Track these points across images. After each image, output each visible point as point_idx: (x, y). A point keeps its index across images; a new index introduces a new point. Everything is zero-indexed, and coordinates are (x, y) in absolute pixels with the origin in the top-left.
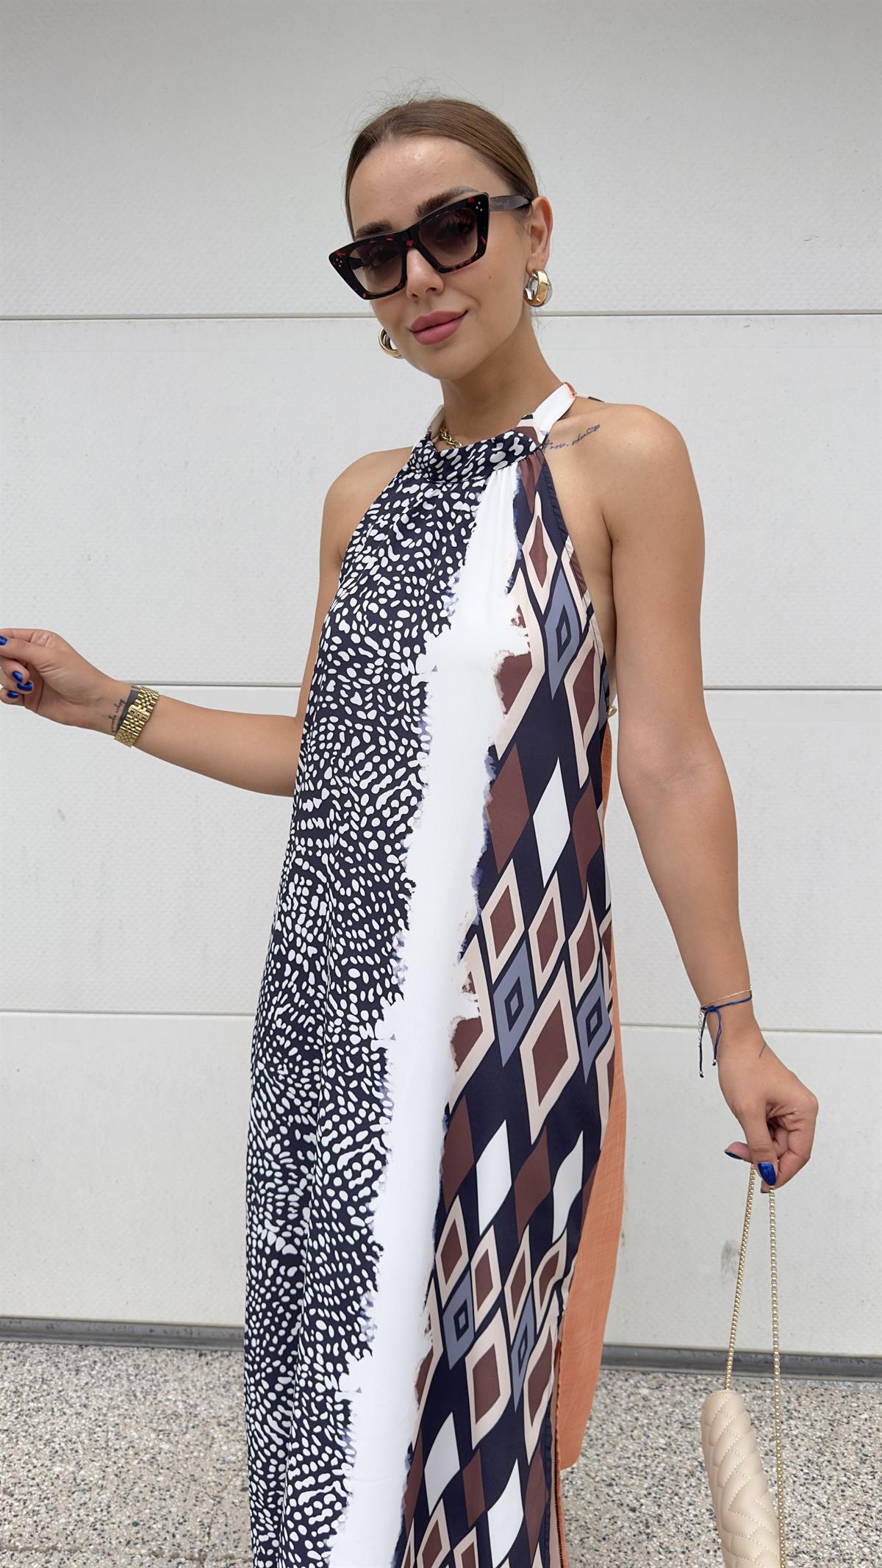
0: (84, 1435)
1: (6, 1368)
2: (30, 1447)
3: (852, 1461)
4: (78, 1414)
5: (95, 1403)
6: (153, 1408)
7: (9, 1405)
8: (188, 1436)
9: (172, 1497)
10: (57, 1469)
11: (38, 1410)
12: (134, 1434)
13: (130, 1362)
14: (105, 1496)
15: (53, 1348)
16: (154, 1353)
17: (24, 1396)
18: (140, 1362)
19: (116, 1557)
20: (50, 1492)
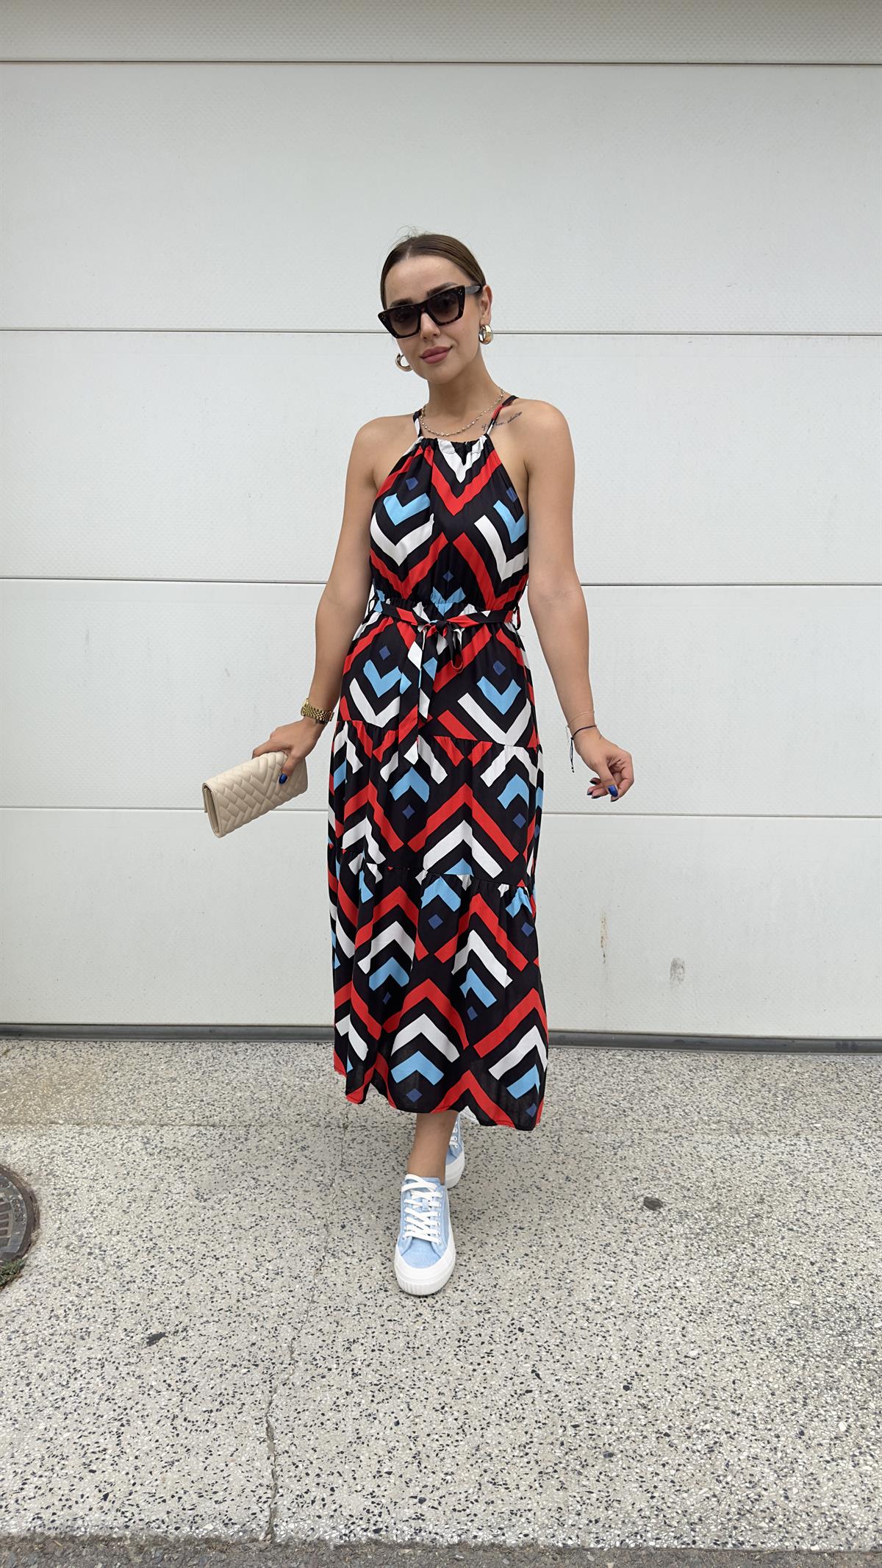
0: (251, 1080)
1: (186, 1051)
2: (215, 1086)
4: (243, 1072)
5: (252, 1066)
6: (293, 1068)
7: (195, 1069)
10: (239, 1094)
11: (216, 1071)
12: (286, 1080)
13: (270, 1048)
14: (275, 1105)
15: (216, 1044)
16: (287, 1043)
17: (204, 1065)
19: (291, 1127)
20: (238, 1103)
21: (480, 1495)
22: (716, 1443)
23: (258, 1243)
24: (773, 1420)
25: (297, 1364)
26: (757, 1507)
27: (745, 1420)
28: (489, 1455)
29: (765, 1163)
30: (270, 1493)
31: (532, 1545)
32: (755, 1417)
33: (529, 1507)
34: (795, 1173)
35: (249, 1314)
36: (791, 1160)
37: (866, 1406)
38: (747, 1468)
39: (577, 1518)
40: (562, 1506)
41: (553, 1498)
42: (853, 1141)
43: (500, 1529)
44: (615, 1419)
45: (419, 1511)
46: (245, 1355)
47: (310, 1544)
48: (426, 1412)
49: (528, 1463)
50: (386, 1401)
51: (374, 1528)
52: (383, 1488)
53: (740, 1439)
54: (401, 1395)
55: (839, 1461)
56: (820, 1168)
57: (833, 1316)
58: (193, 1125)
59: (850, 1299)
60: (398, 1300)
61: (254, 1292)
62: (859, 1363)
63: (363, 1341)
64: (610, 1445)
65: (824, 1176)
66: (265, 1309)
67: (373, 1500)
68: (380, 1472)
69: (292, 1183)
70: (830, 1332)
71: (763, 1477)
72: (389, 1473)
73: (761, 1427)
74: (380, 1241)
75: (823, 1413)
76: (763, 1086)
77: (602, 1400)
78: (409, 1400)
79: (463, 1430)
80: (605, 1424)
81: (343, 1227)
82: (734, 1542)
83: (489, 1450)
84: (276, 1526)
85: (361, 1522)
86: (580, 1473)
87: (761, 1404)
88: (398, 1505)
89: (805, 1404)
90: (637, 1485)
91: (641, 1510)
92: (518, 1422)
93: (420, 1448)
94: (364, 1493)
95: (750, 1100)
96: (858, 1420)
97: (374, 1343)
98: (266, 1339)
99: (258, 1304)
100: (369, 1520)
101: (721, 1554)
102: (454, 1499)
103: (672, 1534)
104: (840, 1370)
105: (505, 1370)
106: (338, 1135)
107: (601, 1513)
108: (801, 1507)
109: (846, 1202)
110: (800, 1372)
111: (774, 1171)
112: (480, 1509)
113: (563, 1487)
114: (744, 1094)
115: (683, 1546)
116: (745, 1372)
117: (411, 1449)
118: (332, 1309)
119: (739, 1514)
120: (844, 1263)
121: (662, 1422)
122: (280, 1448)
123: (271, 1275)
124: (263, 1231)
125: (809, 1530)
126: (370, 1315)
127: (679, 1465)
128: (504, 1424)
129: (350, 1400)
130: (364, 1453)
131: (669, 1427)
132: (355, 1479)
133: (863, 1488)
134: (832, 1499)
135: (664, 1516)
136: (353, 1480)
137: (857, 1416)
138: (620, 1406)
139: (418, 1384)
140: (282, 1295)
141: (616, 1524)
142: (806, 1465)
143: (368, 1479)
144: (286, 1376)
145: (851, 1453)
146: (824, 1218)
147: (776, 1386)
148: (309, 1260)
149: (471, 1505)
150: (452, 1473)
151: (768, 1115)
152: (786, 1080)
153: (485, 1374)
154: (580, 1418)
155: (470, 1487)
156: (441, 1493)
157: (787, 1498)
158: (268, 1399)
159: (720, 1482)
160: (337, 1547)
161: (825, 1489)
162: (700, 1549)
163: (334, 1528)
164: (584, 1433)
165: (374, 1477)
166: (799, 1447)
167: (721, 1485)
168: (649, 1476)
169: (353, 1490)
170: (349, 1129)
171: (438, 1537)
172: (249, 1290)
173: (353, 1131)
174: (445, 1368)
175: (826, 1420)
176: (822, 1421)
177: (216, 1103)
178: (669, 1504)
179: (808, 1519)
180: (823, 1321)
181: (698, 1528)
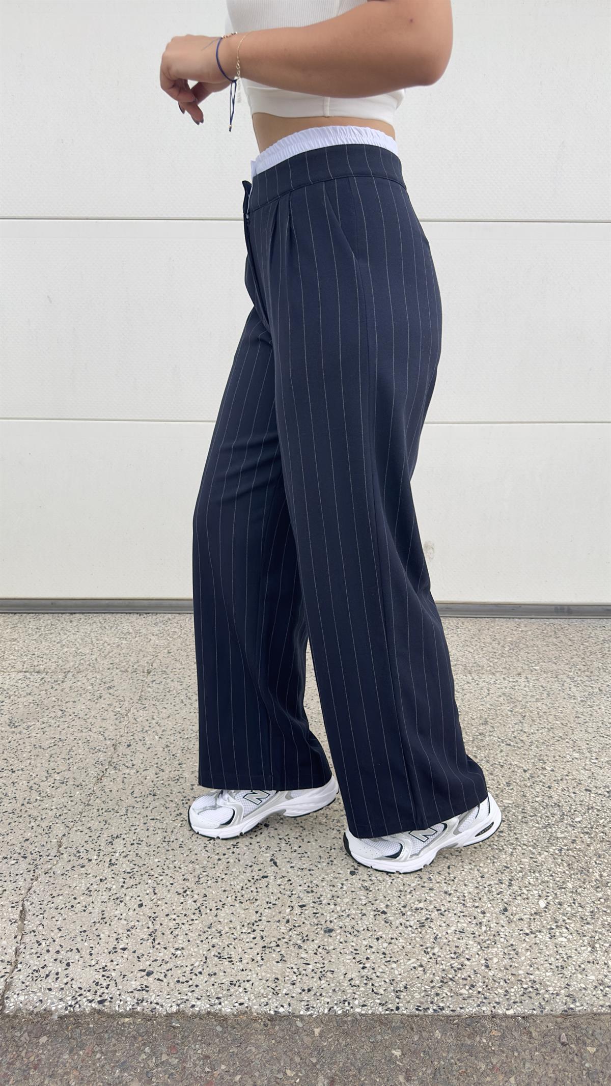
0: (78, 640)
1: (30, 622)
2: (48, 644)
3: (489, 640)
4: (74, 634)
5: (82, 630)
6: (115, 632)
7: (34, 633)
8: (136, 639)
9: (130, 656)
10: (65, 650)
11: (51, 633)
12: (108, 639)
13: (101, 619)
14: (94, 657)
15: (56, 615)
16: (115, 614)
17: (42, 630)
18: (107, 618)
19: (103, 673)
20: (63, 656)
21: (205, 967)
22: (427, 919)
23: (52, 759)
24: (480, 899)
25: (61, 856)
26: (459, 975)
27: (455, 899)
28: (220, 932)
29: (491, 695)
30: (9, 968)
31: (246, 1012)
32: (465, 897)
33: (248, 978)
34: (515, 702)
35: (30, 816)
36: (513, 692)
37: (564, 886)
38: (453, 941)
39: (291, 987)
40: (279, 977)
41: (271, 970)
42: (565, 679)
43: (218, 998)
44: (339, 899)
45: (145, 983)
46: (18, 849)
47: (36, 1014)
48: (169, 896)
49: (254, 938)
50: (135, 886)
51: (99, 999)
52: (115, 963)
53: (450, 915)
54: (150, 881)
55: (537, 934)
56: (536, 699)
57: (540, 812)
58: (21, 672)
59: (556, 797)
60: (163, 802)
61: (38, 798)
62: (560, 850)
63: (124, 837)
64: (331, 922)
65: (539, 704)
66: (45, 811)
67: (104, 973)
68: (116, 948)
69: (93, 714)
70: (537, 825)
71: (467, 948)
72: (124, 949)
73: (469, 904)
74: (158, 756)
75: (525, 892)
76: (493, 640)
77: (329, 884)
78: (155, 885)
79: (200, 911)
80: (329, 904)
81: (129, 746)
82: (435, 1008)
83: (220, 927)
84: (7, 998)
85: (88, 994)
86: (300, 947)
87: (470, 885)
88: (126, 978)
89: (510, 885)
90: (351, 957)
91: (352, 979)
92: (251, 903)
93: (157, 927)
94: (97, 967)
95: (482, 649)
96: (557, 898)
97: (134, 838)
98: (40, 836)
99: (40, 808)
100: (96, 992)
101: (421, 1019)
102: (179, 972)
103: (378, 1001)
104: (543, 856)
105: (247, 859)
106: (141, 678)
107: (314, 984)
108: (500, 975)
109: (557, 724)
110: (508, 858)
111: (497, 701)
112: (202, 980)
113: (283, 960)
114: (477, 647)
115: (387, 1012)
116: (460, 858)
117: (148, 928)
118: (104, 811)
119: (442, 981)
120: (552, 770)
121: (381, 901)
122: (27, 929)
123: (57, 784)
124: (58, 750)
125: (505, 995)
126: (136, 815)
127: (392, 939)
128: (238, 905)
129: (103, 886)
130: (105, 931)
131: (387, 906)
132: (91, 955)
133: (558, 957)
134: (528, 967)
135: (373, 985)
136: (89, 956)
137: (556, 894)
138: (345, 888)
139: (166, 872)
140: (63, 800)
141: (327, 993)
142: (507, 938)
143: (105, 955)
144: (49, 866)
145: (549, 927)
146: (536, 737)
147: (486, 870)
148: (93, 772)
149: (194, 977)
150: (183, 948)
151: (496, 661)
152: (512, 636)
153: (228, 862)
154: (308, 899)
155: (197, 961)
156: (168, 966)
157: (487, 967)
158: (28, 886)
159: (427, 953)
160: (61, 1018)
161: (523, 958)
162: (403, 1015)
163: (61, 1000)
164: (308, 912)
165: (110, 953)
166: (502, 922)
167: (428, 956)
168: (363, 949)
169: (87, 965)
170: (151, 674)
171: (158, 1007)
172: (35, 795)
173: (155, 675)
174: (193, 858)
175: (527, 898)
176: (524, 899)
177: (45, 657)
178: (378, 974)
179: (506, 985)
180: (531, 816)
181: (402, 995)
